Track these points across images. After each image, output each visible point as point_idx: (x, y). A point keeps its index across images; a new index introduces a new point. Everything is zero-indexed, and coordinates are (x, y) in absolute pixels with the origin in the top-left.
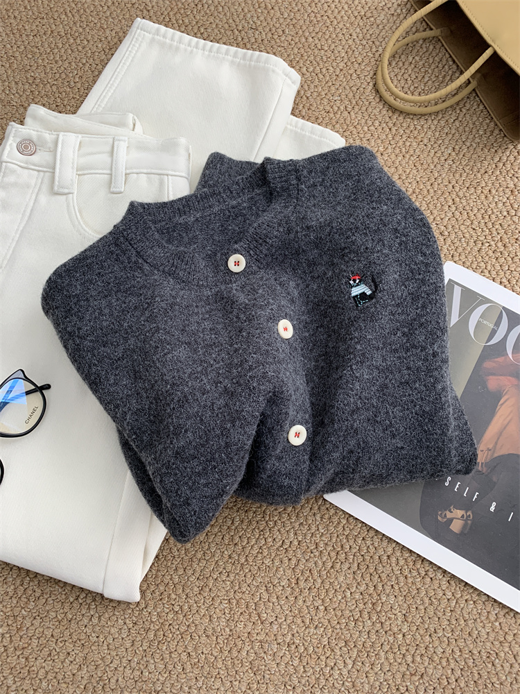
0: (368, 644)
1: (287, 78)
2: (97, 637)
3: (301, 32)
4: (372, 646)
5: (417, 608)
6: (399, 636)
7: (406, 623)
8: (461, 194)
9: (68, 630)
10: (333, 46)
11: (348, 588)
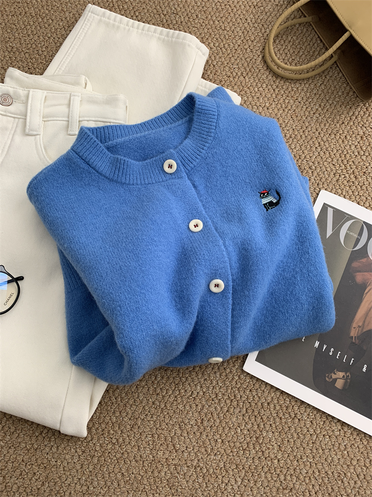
0: (253, 467)
1: (199, 51)
2: (56, 462)
3: (210, 17)
4: (255, 469)
5: (288, 441)
6: (275, 461)
7: (280, 452)
8: (325, 139)
9: (34, 457)
10: (233, 28)
11: (239, 426)
